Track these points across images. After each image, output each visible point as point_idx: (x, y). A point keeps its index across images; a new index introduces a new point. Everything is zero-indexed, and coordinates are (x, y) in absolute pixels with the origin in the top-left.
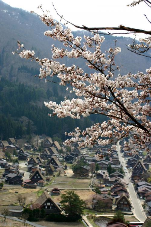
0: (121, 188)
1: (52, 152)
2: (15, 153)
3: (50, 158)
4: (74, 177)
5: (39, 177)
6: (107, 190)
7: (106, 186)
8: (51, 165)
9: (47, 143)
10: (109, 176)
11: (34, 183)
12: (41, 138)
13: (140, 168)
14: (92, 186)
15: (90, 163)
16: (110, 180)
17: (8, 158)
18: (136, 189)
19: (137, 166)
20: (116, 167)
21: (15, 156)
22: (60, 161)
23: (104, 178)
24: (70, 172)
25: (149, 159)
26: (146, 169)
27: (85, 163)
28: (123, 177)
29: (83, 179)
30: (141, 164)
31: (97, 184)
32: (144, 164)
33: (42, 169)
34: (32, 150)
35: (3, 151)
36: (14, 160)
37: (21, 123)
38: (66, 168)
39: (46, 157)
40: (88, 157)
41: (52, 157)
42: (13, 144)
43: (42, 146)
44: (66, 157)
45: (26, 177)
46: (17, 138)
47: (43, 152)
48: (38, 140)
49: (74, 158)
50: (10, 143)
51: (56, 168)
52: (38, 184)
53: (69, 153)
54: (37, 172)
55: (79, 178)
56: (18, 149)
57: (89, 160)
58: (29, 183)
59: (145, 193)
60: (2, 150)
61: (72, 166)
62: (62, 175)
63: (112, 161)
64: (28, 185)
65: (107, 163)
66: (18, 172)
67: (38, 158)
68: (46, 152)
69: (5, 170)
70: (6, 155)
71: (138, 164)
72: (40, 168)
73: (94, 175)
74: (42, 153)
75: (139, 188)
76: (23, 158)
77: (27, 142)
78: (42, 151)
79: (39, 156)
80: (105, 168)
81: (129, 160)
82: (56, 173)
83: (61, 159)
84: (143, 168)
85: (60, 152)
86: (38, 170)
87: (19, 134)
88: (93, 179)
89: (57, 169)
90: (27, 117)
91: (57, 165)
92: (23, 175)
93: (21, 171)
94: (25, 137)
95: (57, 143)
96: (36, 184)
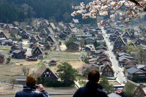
0: (105, 59)
1: (49, 32)
2: (19, 34)
3: (47, 36)
4: (67, 51)
5: (39, 52)
6: (94, 60)
7: (93, 57)
8: (48, 42)
9: (44, 24)
10: (95, 49)
11: (35, 57)
12: (39, 21)
13: (120, 42)
14: (82, 58)
15: (80, 39)
16: (96, 52)
17: (13, 38)
18: (117, 59)
19: (117, 40)
20: (100, 42)
21: (19, 36)
22: (55, 39)
23: (91, 51)
24: (64, 47)
25: (127, 34)
26: (125, 43)
27: (76, 40)
28: (106, 49)
29: (75, 52)
30: (121, 39)
31: (85, 55)
32: (123, 39)
33: (41, 45)
34: (33, 30)
35: (9, 32)
36: (18, 39)
37: (23, 9)
38: (60, 44)
39: (44, 35)
40: (78, 34)
41: (49, 35)
42: (17, 26)
43: (40, 27)
44: (60, 35)
45: (29, 53)
46: (20, 21)
47: (42, 32)
48: (37, 23)
49: (66, 35)
50: (14, 25)
51: (52, 44)
52: (39, 57)
53: (62, 32)
54: (38, 48)
55: (71, 52)
56: (21, 30)
57: (79, 37)
58: (31, 57)
59: (125, 62)
60: (8, 31)
61: (66, 42)
62: (58, 49)
63: (97, 37)
64: (31, 59)
65: (93, 39)
66: (22, 48)
67: (37, 37)
68: (44, 32)
69: (12, 47)
70: (12, 35)
71: (118, 39)
72: (40, 45)
73: (83, 49)
74: (40, 33)
75: (119, 58)
76: (25, 37)
77: (28, 24)
78: (40, 31)
79: (38, 35)
80: (92, 43)
81: (111, 36)
82: (52, 48)
83: (56, 37)
84: (122, 41)
85: (56, 31)
86: (38, 46)
87: (21, 18)
88: (82, 52)
89: (53, 45)
90: (28, 4)
91: (53, 42)
92: (26, 50)
93: (24, 48)
94: (26, 21)
95: (52, 24)
96: (36, 58)
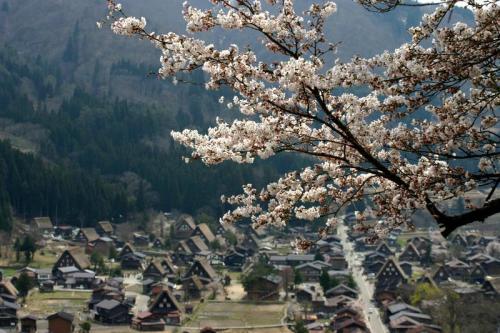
0: (352, 321)
1: (195, 249)
2: (112, 255)
3: (192, 261)
4: (246, 300)
5: (169, 305)
6: (322, 325)
7: (320, 317)
8: (195, 277)
9: (182, 229)
10: (325, 295)
11: (157, 319)
12: (168, 218)
13: (393, 273)
14: (288, 320)
15: (281, 267)
16: (326, 304)
17: (97, 267)
18: (386, 321)
19: (385, 270)
20: (339, 275)
21: (113, 260)
22: (214, 268)
23: (314, 299)
24: (237, 291)
25: (410, 253)
26: (406, 277)
27: (270, 270)
28: (354, 296)
29: (267, 304)
30: (394, 266)
31: (298, 314)
32: (401, 266)
33: (175, 286)
34: (151, 245)
35: (87, 252)
36: (111, 270)
37: (123, 188)
38: (228, 281)
39: (183, 259)
40: (275, 255)
41: (197, 258)
42: (109, 234)
43: (172, 235)
44: (227, 258)
45: (141, 307)
46: (116, 221)
47: (176, 250)
48: (163, 224)
49: (244, 258)
50: (101, 232)
51: (205, 283)
52: (168, 320)
53: (232, 248)
54: (165, 295)
55: (258, 304)
56: (120, 244)
57: (279, 263)
58: (146, 319)
59: (406, 329)
60: (84, 249)
61: (242, 276)
62: (220, 298)
63: (329, 262)
64: (146, 324)
65: (319, 267)
66: (123, 296)
67: (164, 263)
68: (183, 249)
69: (94, 292)
70: (94, 260)
71: (387, 266)
72: (172, 285)
73: (290, 294)
74: (172, 252)
75: (391, 318)
76: (131, 265)
77: (139, 229)
78: (172, 246)
79: (169, 260)
80: (315, 277)
81: (367, 257)
82: (207, 295)
83: (217, 262)
84: (399, 272)
85: (214, 246)
86: (166, 289)
87: (120, 211)
88: (288, 304)
89: (208, 286)
90: (136, 172)
91: (208, 276)
92: (134, 301)
93: (128, 294)
94: (134, 219)
95: (205, 228)
96: (162, 321)
